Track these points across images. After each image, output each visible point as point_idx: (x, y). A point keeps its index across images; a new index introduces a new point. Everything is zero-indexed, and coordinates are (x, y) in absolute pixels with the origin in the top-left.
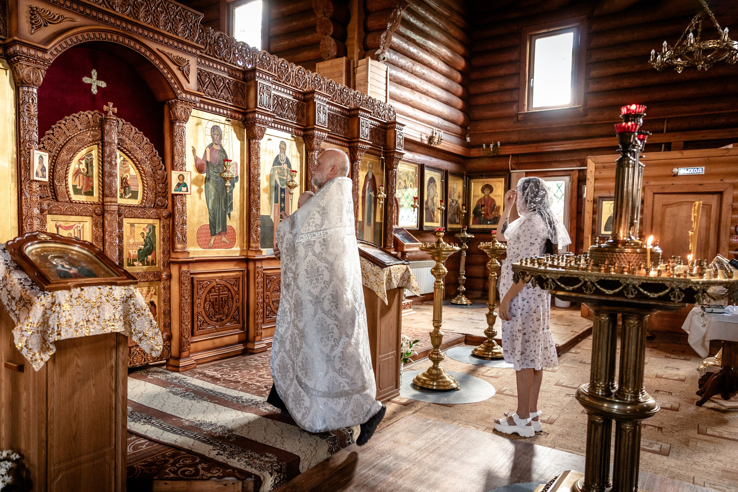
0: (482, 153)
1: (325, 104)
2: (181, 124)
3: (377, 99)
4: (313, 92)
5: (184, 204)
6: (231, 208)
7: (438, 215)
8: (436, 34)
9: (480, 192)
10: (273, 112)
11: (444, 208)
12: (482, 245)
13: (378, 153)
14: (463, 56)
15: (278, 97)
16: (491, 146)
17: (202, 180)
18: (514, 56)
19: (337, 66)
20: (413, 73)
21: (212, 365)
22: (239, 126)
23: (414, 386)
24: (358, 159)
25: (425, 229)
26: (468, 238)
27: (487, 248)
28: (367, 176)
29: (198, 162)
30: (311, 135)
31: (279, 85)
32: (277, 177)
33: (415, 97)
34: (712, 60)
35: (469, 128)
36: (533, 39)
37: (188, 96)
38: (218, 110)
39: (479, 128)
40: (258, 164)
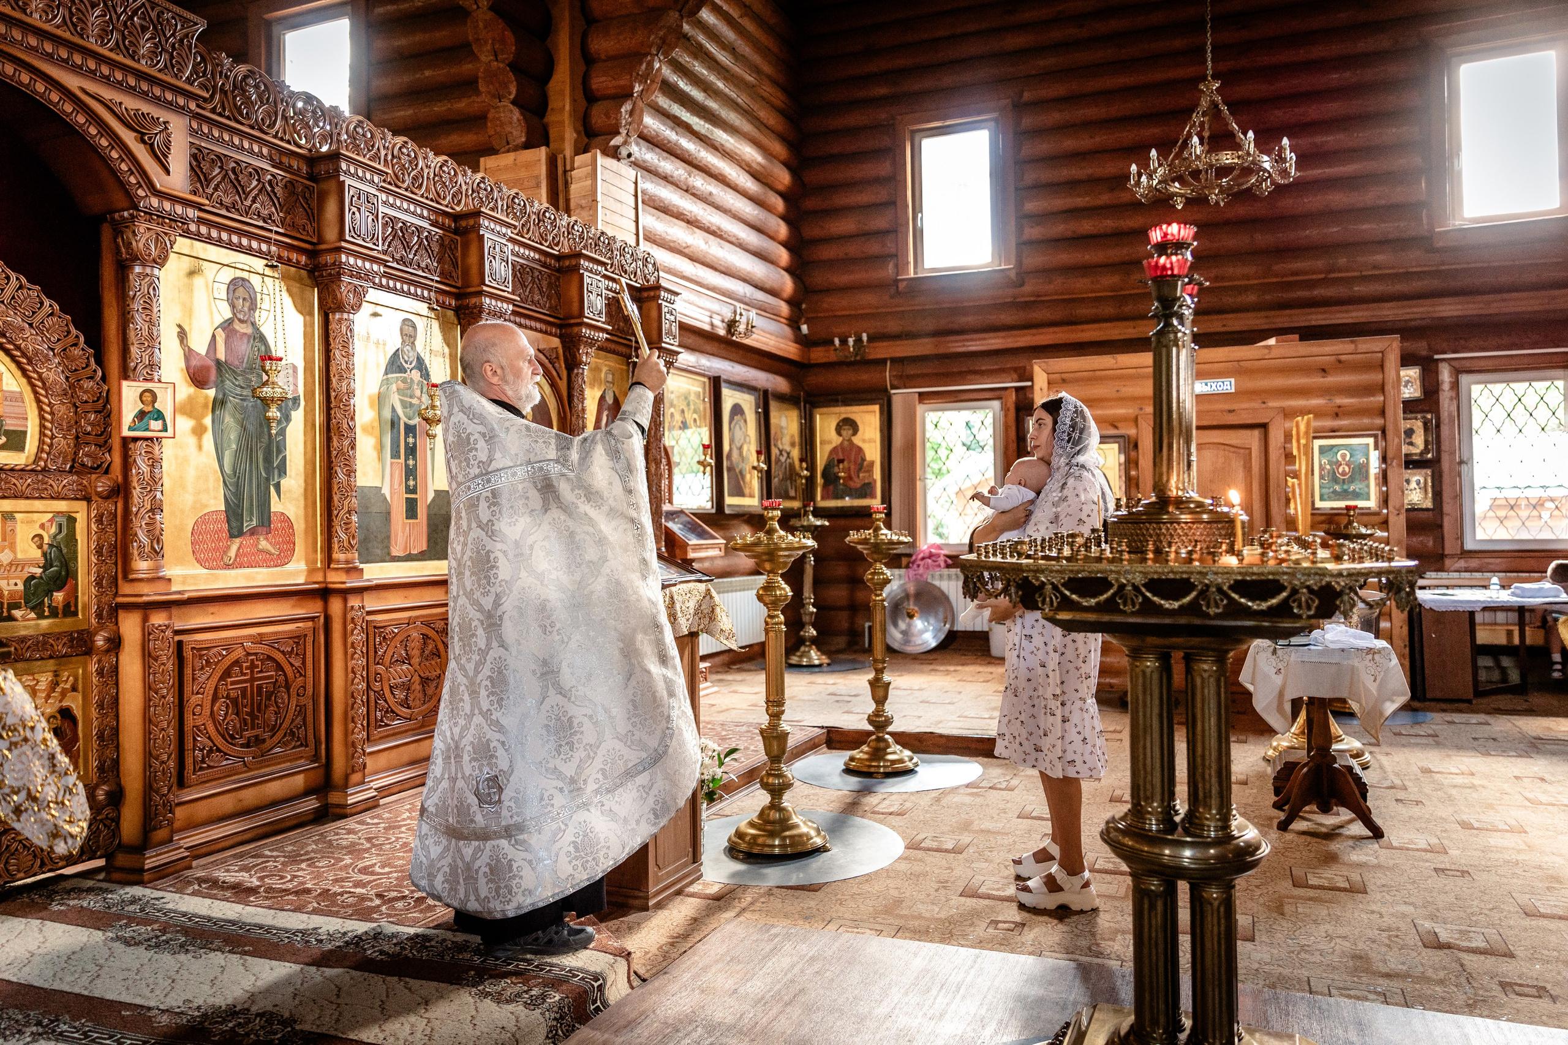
0: (832, 357)
1: (504, 241)
2: (148, 270)
3: (619, 237)
4: (477, 214)
5: (155, 462)
6: (282, 470)
7: (754, 482)
8: (732, 117)
9: (833, 433)
10: (385, 252)
11: (764, 467)
12: (854, 536)
13: (623, 350)
14: (786, 164)
15: (393, 220)
16: (851, 341)
17: (206, 406)
18: (884, 168)
19: (528, 166)
20: (688, 190)
21: (234, 856)
22: (300, 280)
23: (733, 851)
24: (581, 362)
25: (727, 511)
26: (817, 527)
27: (865, 541)
28: (602, 398)
29: (194, 362)
30: (475, 307)
31: (396, 195)
32: (395, 399)
33: (696, 240)
34: (1230, 187)
35: (804, 306)
36: (917, 139)
37: (167, 206)
38: (245, 241)
39: (825, 306)
40: (349, 369)
